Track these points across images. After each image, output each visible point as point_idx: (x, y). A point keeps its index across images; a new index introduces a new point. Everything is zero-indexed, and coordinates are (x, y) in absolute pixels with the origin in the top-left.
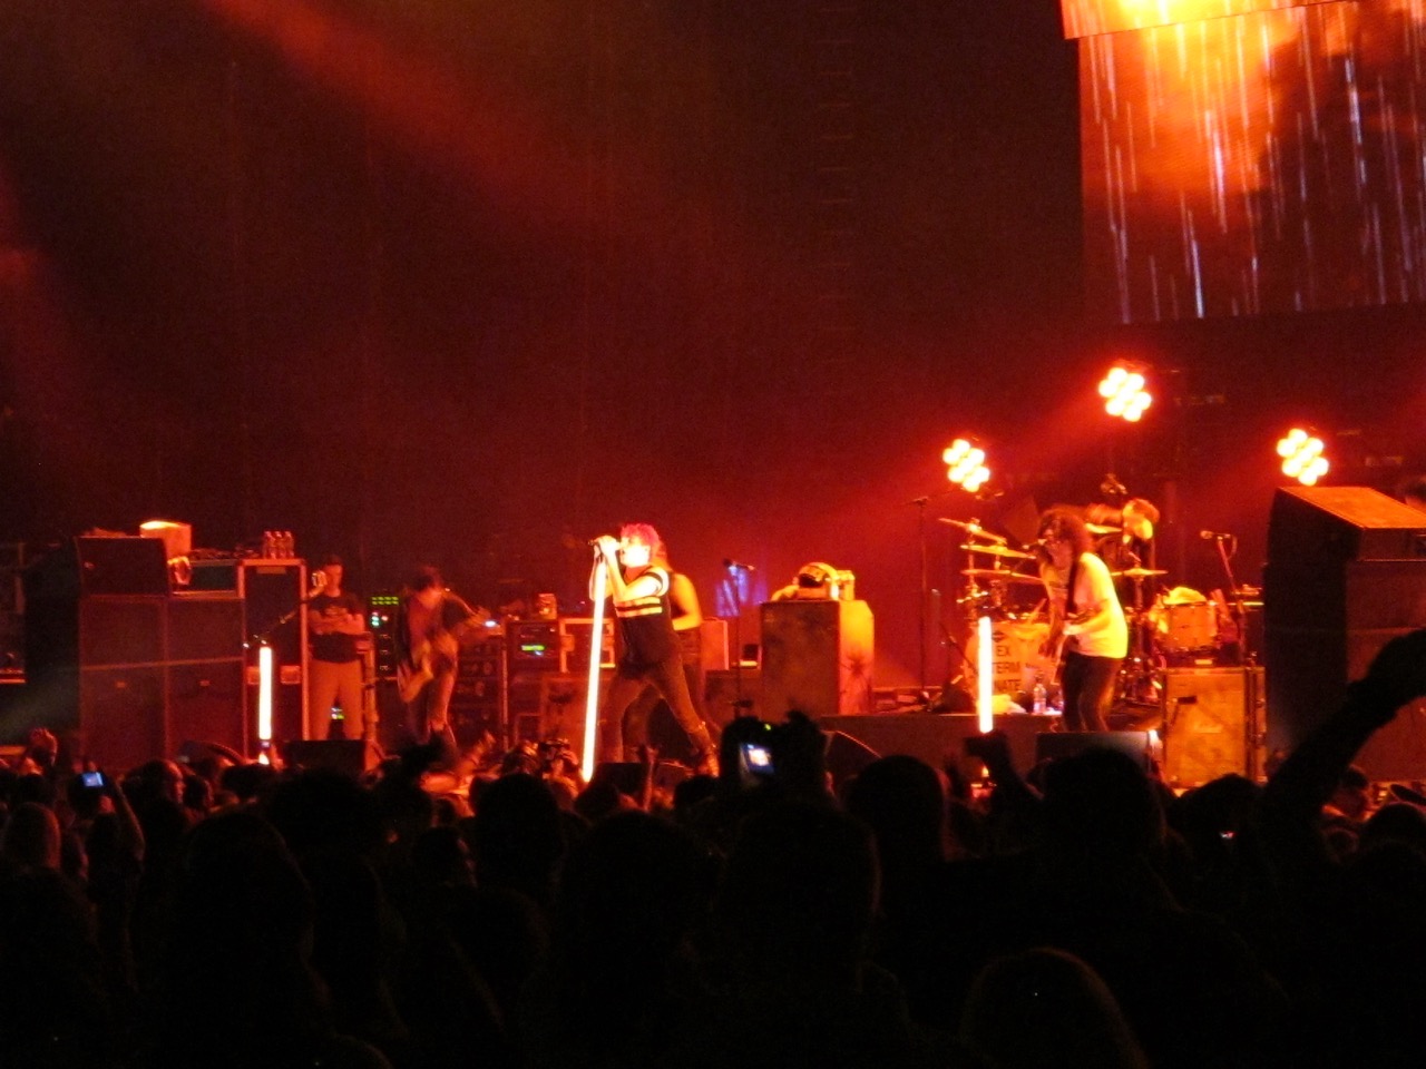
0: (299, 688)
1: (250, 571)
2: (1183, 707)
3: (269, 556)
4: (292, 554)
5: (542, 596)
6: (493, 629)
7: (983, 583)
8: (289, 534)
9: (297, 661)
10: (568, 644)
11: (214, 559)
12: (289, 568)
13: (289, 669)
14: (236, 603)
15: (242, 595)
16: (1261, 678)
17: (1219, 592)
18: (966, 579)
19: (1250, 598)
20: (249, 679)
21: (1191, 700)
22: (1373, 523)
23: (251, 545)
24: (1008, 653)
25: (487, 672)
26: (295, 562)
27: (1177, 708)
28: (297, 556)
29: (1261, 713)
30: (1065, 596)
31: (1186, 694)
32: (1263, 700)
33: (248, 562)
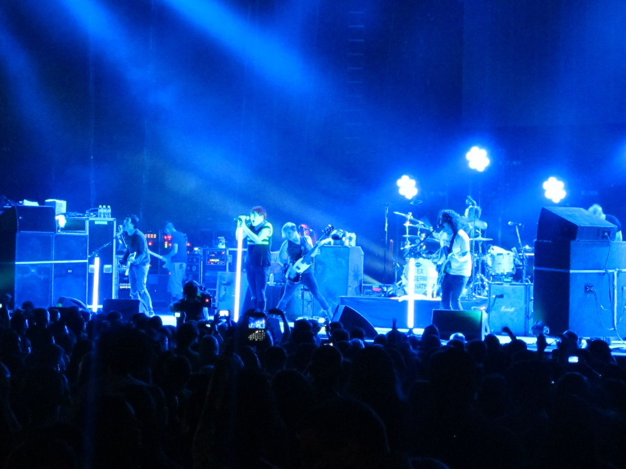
0: (111, 275)
1: (92, 223)
2: (498, 300)
3: (100, 217)
4: (110, 216)
5: (219, 238)
6: (198, 251)
7: (412, 241)
8: (109, 207)
9: (111, 262)
10: (230, 259)
11: (76, 216)
12: (109, 222)
13: (107, 266)
14: (85, 237)
15: (87, 234)
16: (532, 288)
17: (515, 248)
18: (404, 239)
19: (529, 251)
20: (89, 270)
21: (501, 296)
22: (583, 224)
23: (92, 211)
24: (422, 272)
25: (194, 270)
26: (112, 219)
27: (495, 300)
28: (112, 217)
29: (532, 303)
30: (449, 246)
31: (499, 294)
32: (532, 298)
33: (91, 219)
